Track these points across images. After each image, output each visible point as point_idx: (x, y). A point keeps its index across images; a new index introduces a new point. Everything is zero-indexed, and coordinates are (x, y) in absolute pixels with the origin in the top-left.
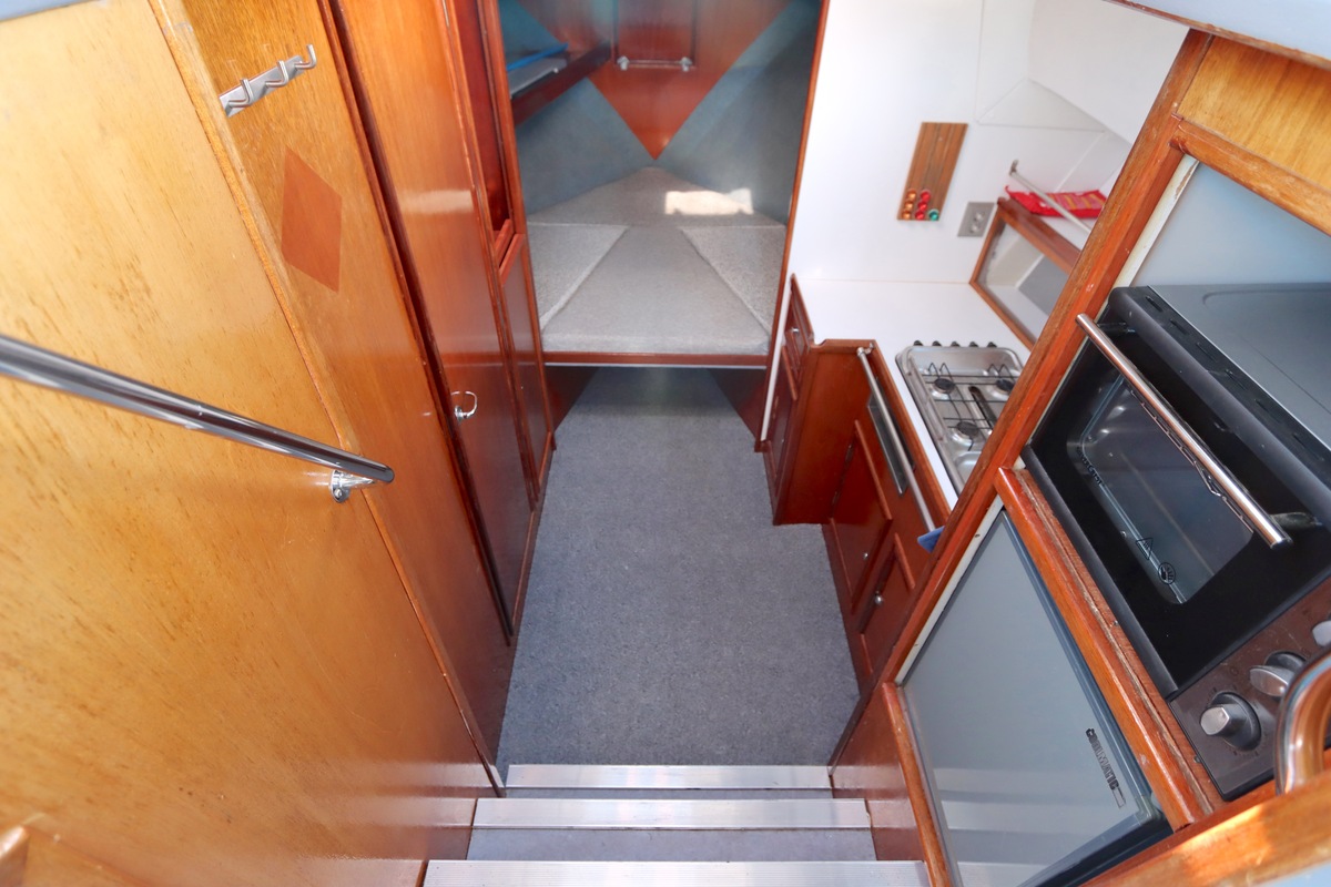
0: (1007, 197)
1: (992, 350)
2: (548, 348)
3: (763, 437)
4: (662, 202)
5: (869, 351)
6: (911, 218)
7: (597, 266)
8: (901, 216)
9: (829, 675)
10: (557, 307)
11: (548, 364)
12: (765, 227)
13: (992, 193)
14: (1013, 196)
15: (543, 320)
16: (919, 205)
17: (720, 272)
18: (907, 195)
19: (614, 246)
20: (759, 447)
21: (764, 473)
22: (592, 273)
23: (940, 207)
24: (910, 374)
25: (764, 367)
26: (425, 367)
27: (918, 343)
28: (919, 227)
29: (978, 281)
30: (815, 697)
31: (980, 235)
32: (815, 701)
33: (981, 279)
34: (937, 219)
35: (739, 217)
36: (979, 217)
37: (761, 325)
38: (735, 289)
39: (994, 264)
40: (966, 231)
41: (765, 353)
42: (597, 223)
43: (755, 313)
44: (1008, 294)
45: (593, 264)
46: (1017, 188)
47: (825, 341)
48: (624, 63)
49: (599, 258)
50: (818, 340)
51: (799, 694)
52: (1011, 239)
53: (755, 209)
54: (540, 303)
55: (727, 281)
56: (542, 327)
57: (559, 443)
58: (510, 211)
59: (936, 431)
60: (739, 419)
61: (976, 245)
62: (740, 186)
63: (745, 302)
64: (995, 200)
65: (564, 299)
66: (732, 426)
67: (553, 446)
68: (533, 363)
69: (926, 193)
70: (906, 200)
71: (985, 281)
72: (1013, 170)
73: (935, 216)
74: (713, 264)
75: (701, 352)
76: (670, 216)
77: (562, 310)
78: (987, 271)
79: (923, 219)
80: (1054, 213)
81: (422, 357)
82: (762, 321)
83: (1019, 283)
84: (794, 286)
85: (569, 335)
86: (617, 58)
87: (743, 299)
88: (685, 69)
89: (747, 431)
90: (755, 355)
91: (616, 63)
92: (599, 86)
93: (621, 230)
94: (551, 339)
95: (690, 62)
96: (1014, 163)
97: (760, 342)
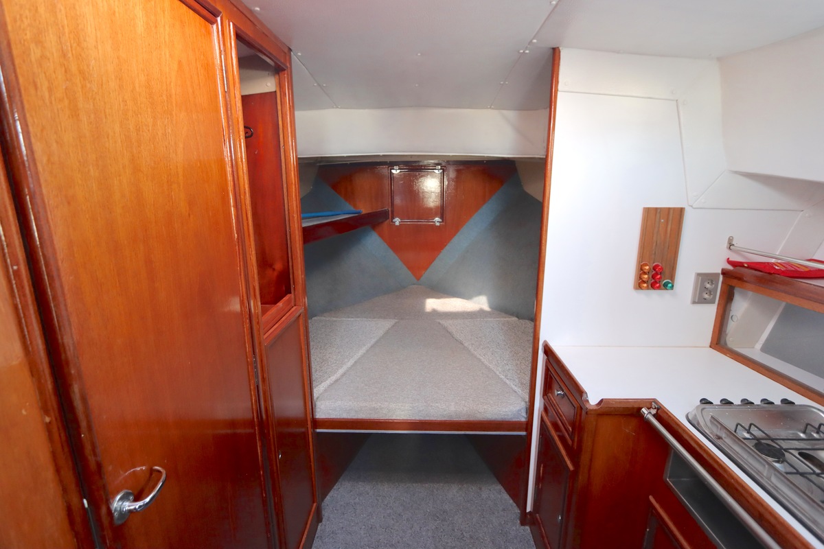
0: (730, 267)
1: (787, 408)
2: (320, 415)
3: (529, 509)
4: (423, 305)
5: (654, 412)
6: (647, 288)
7: (372, 346)
8: (640, 284)
10: (333, 378)
11: (318, 430)
12: (502, 319)
13: (717, 266)
14: (736, 265)
15: (318, 391)
16: (653, 277)
17: (472, 350)
18: (640, 268)
19: (387, 333)
20: (525, 519)
22: (367, 351)
23: (672, 277)
25: (524, 433)
27: (705, 402)
28: (655, 296)
29: (719, 342)
31: (712, 302)
33: (722, 342)
34: (672, 288)
35: (481, 313)
36: (708, 286)
37: (515, 393)
38: (486, 363)
39: (731, 326)
40: (699, 300)
41: (523, 418)
42: (374, 318)
43: (508, 382)
45: (369, 345)
46: (737, 259)
47: (602, 401)
48: (397, 221)
49: (373, 341)
50: (593, 400)
53: (490, 307)
54: (315, 376)
55: (478, 356)
56: (315, 395)
57: (326, 513)
58: (292, 286)
60: (499, 487)
61: (711, 310)
62: (480, 294)
63: (498, 373)
64: (720, 272)
65: (341, 371)
66: (495, 495)
67: (319, 518)
68: (303, 430)
69: (657, 266)
70: (641, 270)
71: (726, 344)
72: (730, 245)
73: (670, 285)
74: (466, 345)
75: (463, 418)
76: (429, 313)
77: (337, 381)
78: (726, 335)
79: (659, 288)
82: (516, 389)
84: (548, 351)
85: (340, 402)
86: (393, 218)
87: (495, 370)
88: (438, 224)
89: (511, 501)
90: (514, 420)
91: (392, 222)
92: (381, 235)
93: (392, 322)
94: (322, 407)
95: (440, 220)
96: (729, 239)
97: (518, 408)
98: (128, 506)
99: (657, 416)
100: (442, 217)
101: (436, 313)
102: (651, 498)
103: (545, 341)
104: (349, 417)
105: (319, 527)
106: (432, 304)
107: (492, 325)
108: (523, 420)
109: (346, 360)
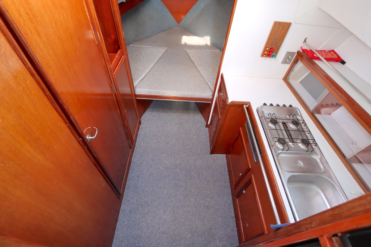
1: (291, 108)
3: (209, 123)
4: (181, 40)
5: (247, 106)
6: (266, 56)
7: (156, 63)
8: (263, 55)
9: (225, 209)
10: (141, 78)
11: (137, 98)
12: (213, 50)
13: (296, 49)
14: (303, 50)
15: (135, 84)
16: (270, 52)
17: (197, 67)
18: (265, 48)
19: (162, 56)
20: (207, 126)
21: (208, 135)
22: (154, 65)
23: (277, 53)
24: (262, 117)
25: (210, 102)
26: (68, 127)
27: (265, 104)
28: (268, 59)
29: (286, 79)
30: (220, 217)
31: (289, 63)
32: (220, 219)
33: (287, 78)
34: (275, 57)
35: (206, 46)
36: (290, 57)
37: (210, 87)
38: (202, 74)
39: (292, 74)
40: (284, 62)
41: (211, 97)
42: (157, 46)
43: (208, 83)
44: (295, 83)
45: (155, 62)
46: (305, 47)
47: (232, 102)
49: (157, 59)
50: (230, 101)
51: (215, 216)
52: (300, 65)
53: (211, 44)
54: (134, 77)
55: (199, 70)
56: (135, 85)
57: (142, 122)
58: (120, 47)
59: (271, 142)
60: (201, 115)
61: (288, 66)
62: (206, 35)
63: (205, 78)
64: (296, 52)
65: (144, 75)
66: (199, 118)
67: (140, 123)
68: (131, 98)
69: (272, 48)
70: (265, 50)
71: (288, 79)
72: (305, 41)
73: (274, 56)
74: (195, 64)
75: (189, 96)
76: (183, 45)
77: (143, 79)
78: (290, 75)
79: (270, 57)
80: (318, 59)
81: (66, 123)
82: (210, 86)
83: (300, 80)
84: (222, 78)
85: (144, 89)
87: (204, 77)
89: (204, 120)
90: (208, 98)
93: (165, 49)
96: (305, 38)
97: (209, 94)
98: (90, 138)
99: (247, 108)
101: (186, 45)
102: (241, 128)
103: (222, 73)
104: (148, 94)
105: (140, 126)
106: (185, 39)
107: (208, 54)
108: (211, 98)
109: (146, 69)
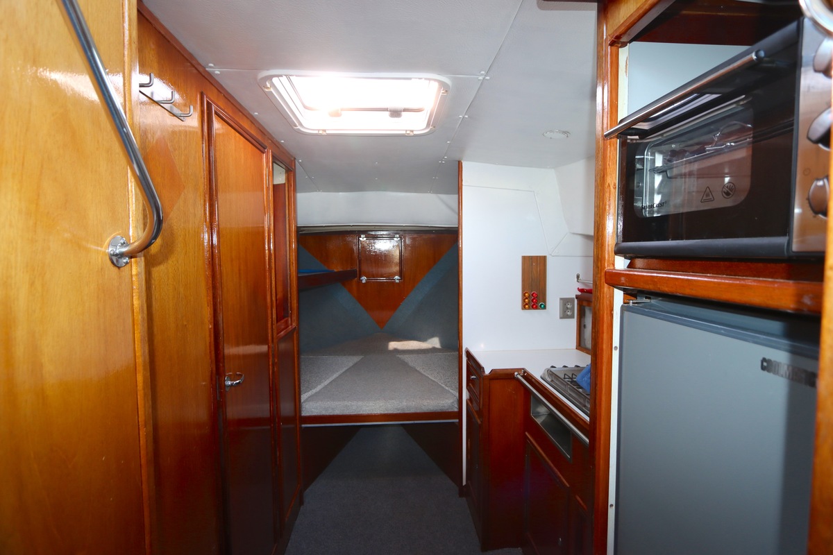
0: (579, 293)
2: (304, 414)
3: (464, 483)
5: (522, 374)
6: (530, 308)
8: (524, 307)
10: (314, 391)
11: (304, 426)
13: (573, 293)
14: (583, 292)
15: (304, 397)
16: (532, 301)
17: (422, 372)
18: (524, 295)
19: (356, 364)
20: (463, 492)
23: (544, 301)
24: (552, 381)
25: (457, 420)
27: (553, 367)
28: (536, 313)
29: (580, 345)
31: (573, 317)
33: (582, 344)
34: (545, 308)
35: (434, 350)
36: (569, 306)
38: (433, 378)
40: (564, 315)
42: (345, 355)
43: (446, 388)
46: (583, 287)
47: (493, 370)
48: (364, 279)
49: (345, 369)
50: (487, 372)
53: (441, 346)
55: (427, 376)
56: (303, 400)
57: (306, 499)
58: (290, 312)
60: (445, 475)
61: (573, 323)
62: (433, 336)
63: (440, 384)
64: (575, 297)
65: (319, 387)
68: (294, 425)
69: (534, 293)
70: (524, 297)
71: (584, 344)
72: (578, 279)
73: (544, 306)
74: (417, 369)
76: (391, 351)
77: (317, 392)
78: (585, 339)
79: (536, 308)
82: (452, 391)
84: (469, 354)
85: (321, 402)
86: (360, 277)
87: (438, 383)
88: (397, 281)
89: (453, 484)
90: (450, 410)
91: (359, 279)
92: (350, 291)
93: (360, 357)
94: (307, 406)
95: (399, 278)
96: (577, 275)
97: (451, 401)
98: (229, 383)
99: (523, 376)
100: (400, 276)
101: (396, 351)
102: (527, 433)
103: (466, 348)
105: (301, 508)
106: (393, 345)
108: (456, 410)
109: (324, 380)
